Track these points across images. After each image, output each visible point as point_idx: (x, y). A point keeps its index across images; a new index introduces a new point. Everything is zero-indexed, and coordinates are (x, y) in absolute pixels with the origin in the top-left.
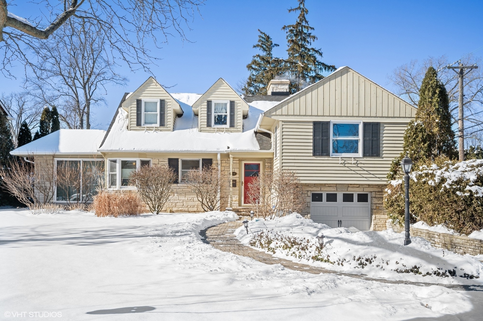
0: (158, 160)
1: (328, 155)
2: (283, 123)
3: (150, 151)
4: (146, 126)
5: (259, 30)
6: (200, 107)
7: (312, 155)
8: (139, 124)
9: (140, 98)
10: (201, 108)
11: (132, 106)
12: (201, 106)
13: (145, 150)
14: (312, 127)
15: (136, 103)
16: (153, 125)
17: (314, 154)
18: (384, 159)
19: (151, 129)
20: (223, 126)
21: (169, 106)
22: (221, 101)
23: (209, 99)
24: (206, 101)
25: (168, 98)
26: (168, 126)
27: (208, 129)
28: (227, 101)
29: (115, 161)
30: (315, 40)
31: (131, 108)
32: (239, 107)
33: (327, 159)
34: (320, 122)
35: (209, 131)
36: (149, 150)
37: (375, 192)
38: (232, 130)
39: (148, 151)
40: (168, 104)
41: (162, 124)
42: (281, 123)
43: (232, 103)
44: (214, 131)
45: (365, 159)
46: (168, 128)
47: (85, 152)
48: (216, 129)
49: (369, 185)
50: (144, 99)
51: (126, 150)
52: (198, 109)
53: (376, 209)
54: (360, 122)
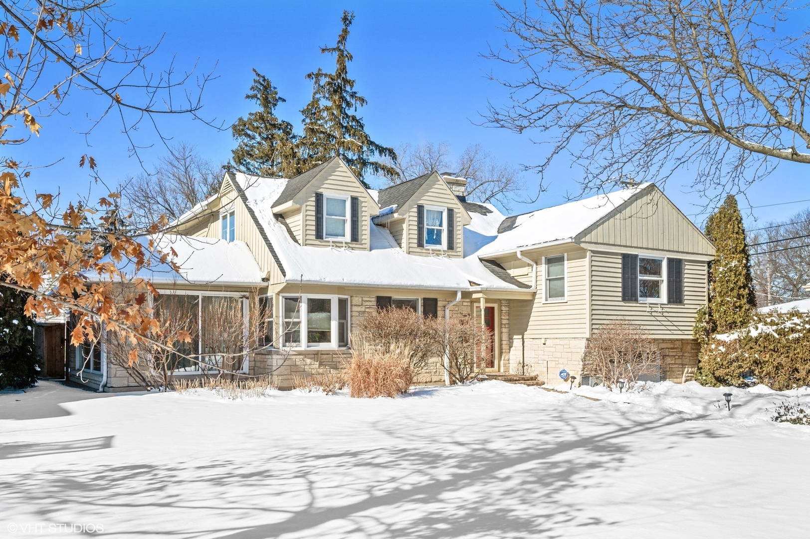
0: (361, 299)
1: (636, 300)
2: (592, 254)
3: (367, 284)
4: (329, 239)
5: (254, 70)
6: (407, 215)
7: (620, 299)
8: (319, 236)
9: (320, 190)
10: (409, 216)
11: (308, 203)
12: (410, 212)
13: (360, 283)
14: (620, 261)
15: (314, 199)
16: (339, 239)
17: (624, 300)
18: (686, 306)
19: (338, 245)
20: (437, 247)
21: (364, 209)
22: (436, 207)
23: (421, 202)
24: (416, 206)
25: (363, 195)
26: (363, 242)
27: (418, 250)
28: (444, 208)
29: (295, 300)
30: (364, 104)
31: (306, 206)
32: (458, 219)
33: (634, 305)
34: (629, 254)
35: (420, 254)
36: (366, 282)
37: (669, 348)
38: (450, 253)
39: (364, 284)
40: (363, 204)
41: (355, 238)
42: (588, 254)
43: (451, 212)
44: (427, 254)
45: (669, 306)
46: (362, 244)
47: (231, 281)
48: (431, 252)
49: (663, 340)
50: (327, 193)
51: (332, 281)
52: (405, 217)
53: (669, 371)
54: (664, 258)
